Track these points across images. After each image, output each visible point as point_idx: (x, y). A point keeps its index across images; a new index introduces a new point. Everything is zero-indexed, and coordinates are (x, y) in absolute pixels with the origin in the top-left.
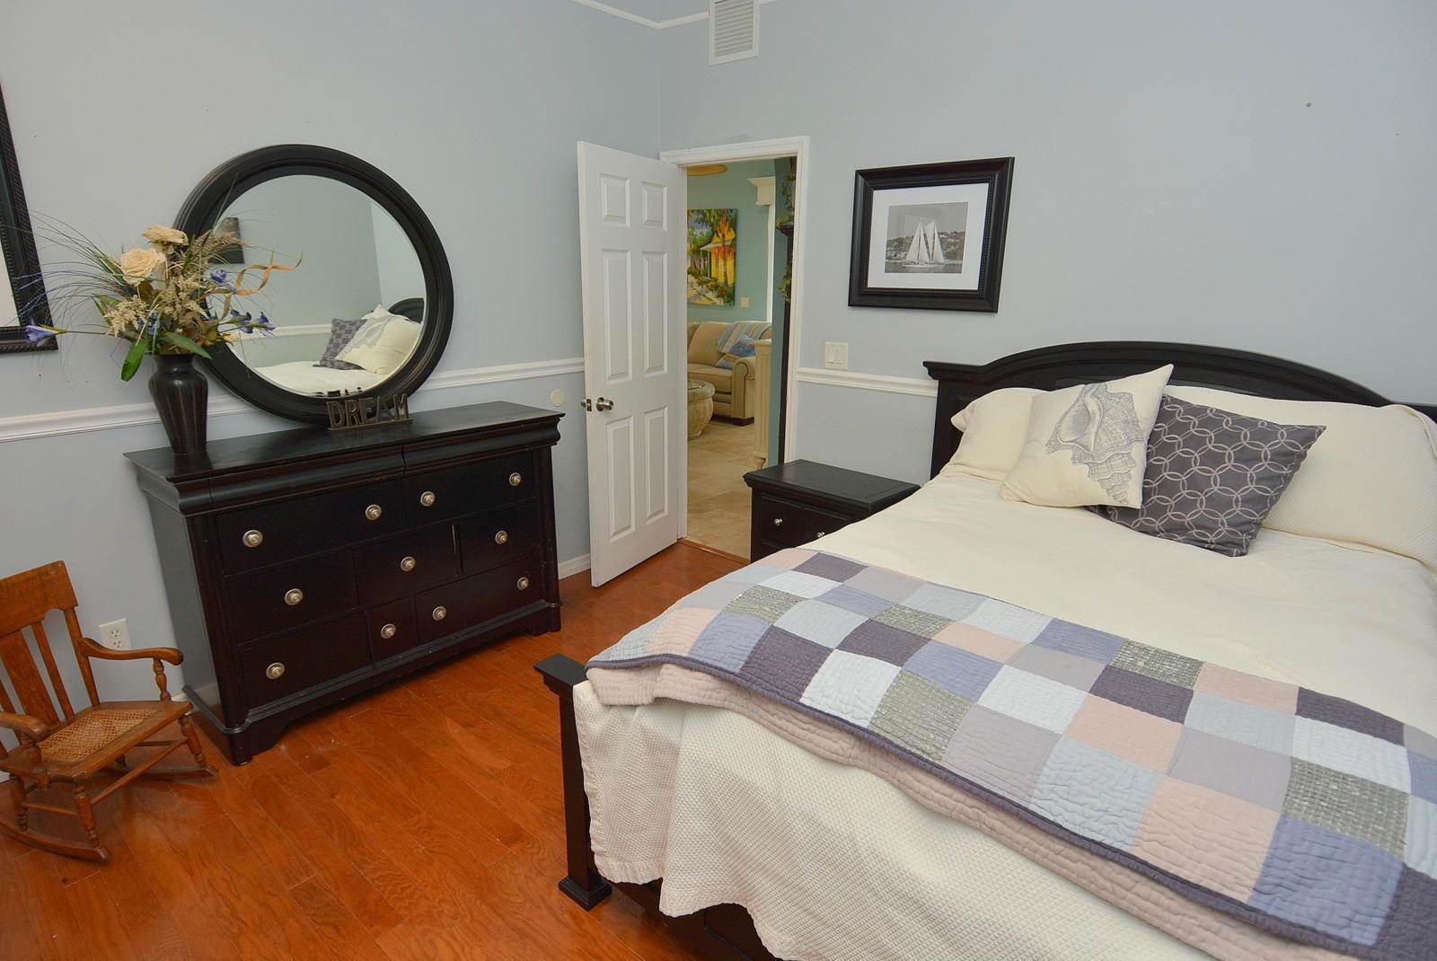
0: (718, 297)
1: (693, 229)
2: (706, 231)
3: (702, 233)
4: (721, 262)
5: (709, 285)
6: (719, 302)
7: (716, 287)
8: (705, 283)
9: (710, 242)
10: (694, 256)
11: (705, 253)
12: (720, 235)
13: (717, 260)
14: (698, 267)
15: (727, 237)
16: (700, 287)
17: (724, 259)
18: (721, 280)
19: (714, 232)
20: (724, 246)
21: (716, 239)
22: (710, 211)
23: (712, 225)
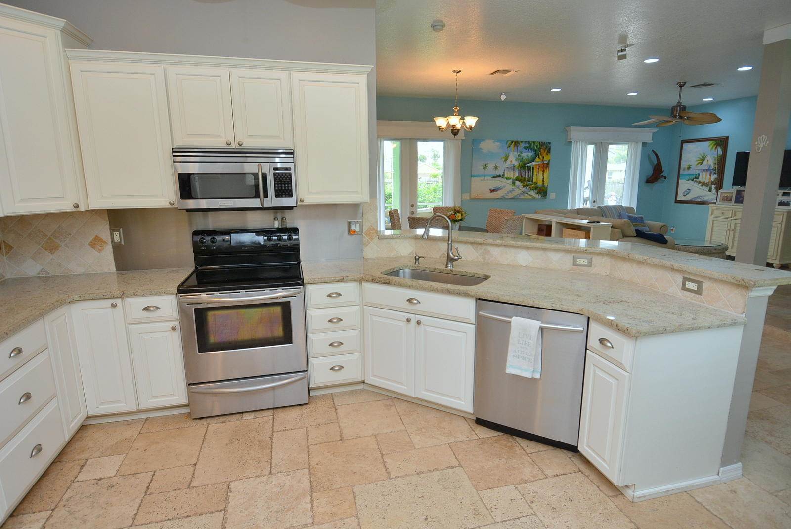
0: (537, 194)
1: (521, 153)
2: (531, 154)
3: (528, 156)
4: (540, 173)
5: (532, 186)
6: (538, 197)
7: (536, 188)
8: (528, 185)
9: (533, 161)
10: (522, 169)
11: (529, 168)
12: (541, 157)
13: (538, 172)
14: (524, 176)
15: (545, 159)
16: (524, 189)
17: (543, 171)
18: (540, 184)
19: (537, 155)
20: (543, 163)
21: (537, 159)
22: (534, 142)
23: (535, 151)
